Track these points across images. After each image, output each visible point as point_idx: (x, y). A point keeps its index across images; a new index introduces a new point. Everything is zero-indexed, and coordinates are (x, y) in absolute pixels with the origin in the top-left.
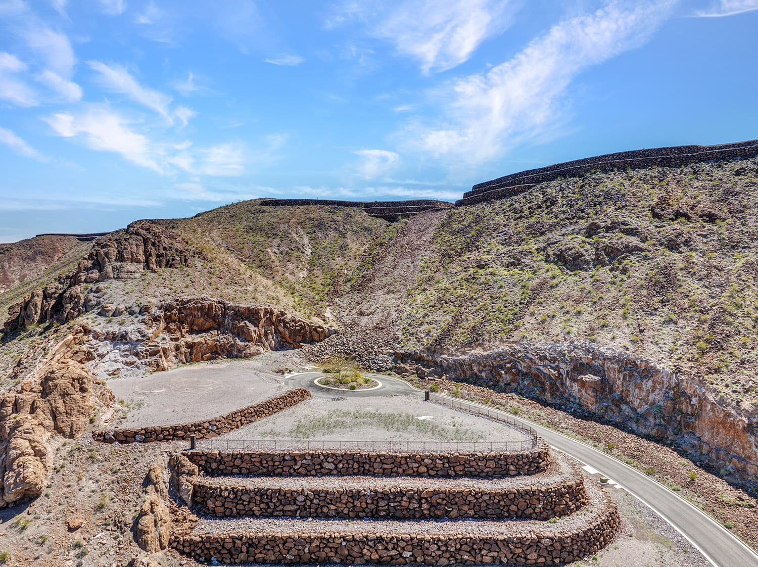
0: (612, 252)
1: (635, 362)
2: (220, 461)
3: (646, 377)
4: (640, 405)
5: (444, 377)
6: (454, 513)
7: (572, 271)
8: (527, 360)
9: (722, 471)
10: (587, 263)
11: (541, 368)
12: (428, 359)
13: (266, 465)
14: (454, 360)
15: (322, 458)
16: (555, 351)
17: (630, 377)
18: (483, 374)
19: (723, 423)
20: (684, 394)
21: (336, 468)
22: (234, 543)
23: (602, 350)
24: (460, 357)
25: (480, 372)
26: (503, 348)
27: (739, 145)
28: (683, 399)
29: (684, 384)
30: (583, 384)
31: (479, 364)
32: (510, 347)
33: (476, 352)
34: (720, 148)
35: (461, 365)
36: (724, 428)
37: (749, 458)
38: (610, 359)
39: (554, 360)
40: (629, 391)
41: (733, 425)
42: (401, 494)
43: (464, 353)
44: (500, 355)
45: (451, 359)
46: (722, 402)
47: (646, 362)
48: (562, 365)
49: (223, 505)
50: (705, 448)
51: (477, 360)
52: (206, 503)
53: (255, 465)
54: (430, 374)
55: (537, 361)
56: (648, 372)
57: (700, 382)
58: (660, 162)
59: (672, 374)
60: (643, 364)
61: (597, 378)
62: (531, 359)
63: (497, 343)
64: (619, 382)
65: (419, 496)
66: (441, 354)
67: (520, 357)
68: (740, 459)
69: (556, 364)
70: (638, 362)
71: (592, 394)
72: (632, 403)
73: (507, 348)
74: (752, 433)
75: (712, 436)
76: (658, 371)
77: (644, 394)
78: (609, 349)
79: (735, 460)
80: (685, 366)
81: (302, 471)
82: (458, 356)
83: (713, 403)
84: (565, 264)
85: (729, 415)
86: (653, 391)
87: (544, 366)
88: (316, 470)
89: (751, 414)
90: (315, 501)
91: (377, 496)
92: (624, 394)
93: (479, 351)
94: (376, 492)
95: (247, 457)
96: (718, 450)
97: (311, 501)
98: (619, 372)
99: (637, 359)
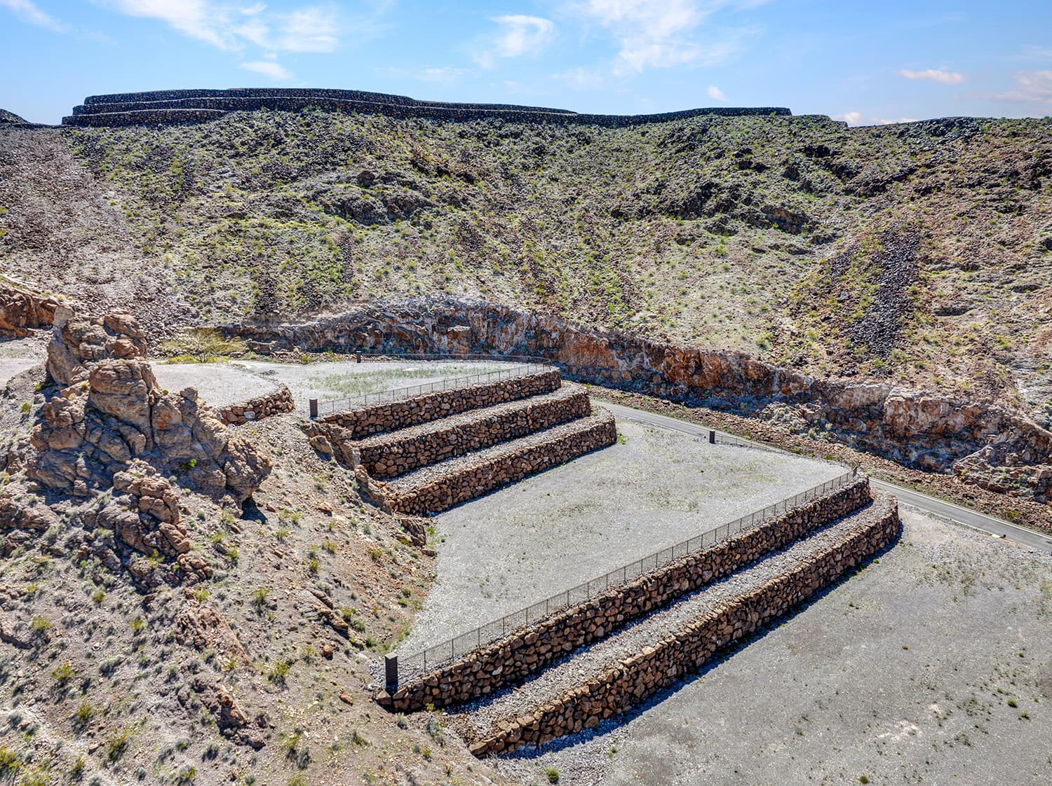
0: (405, 205)
1: (495, 310)
2: (356, 422)
3: (508, 322)
4: (506, 348)
5: (296, 349)
6: (546, 424)
7: (369, 225)
8: (387, 320)
9: (597, 381)
10: (381, 216)
11: (404, 326)
12: (260, 330)
13: (398, 417)
14: (301, 328)
15: (439, 399)
16: (415, 307)
17: (494, 323)
18: (342, 341)
19: (588, 347)
20: (543, 331)
21: (451, 406)
22: (440, 488)
23: (462, 300)
24: (307, 324)
25: (338, 338)
26: (354, 309)
27: (448, 105)
28: (544, 335)
29: (544, 322)
30: (455, 335)
31: (334, 330)
32: (363, 307)
33: (323, 315)
34: (432, 105)
35: (312, 333)
36: (588, 350)
37: (613, 367)
38: (473, 309)
39: (417, 316)
40: (494, 337)
41: (596, 346)
42: (516, 414)
43: (309, 318)
44: (355, 317)
45: (297, 327)
46: (583, 330)
47: (507, 308)
48: (428, 320)
49: (395, 464)
50: (574, 370)
51: (330, 325)
52: (375, 468)
53: (387, 420)
54: (275, 349)
55: (399, 319)
56: (511, 317)
57: (559, 318)
58: (382, 110)
59: (531, 316)
60: (504, 310)
61: (468, 328)
62: (392, 318)
63: (345, 303)
64: (484, 330)
65: (525, 414)
66: (280, 323)
67: (378, 316)
68: (607, 370)
69: (421, 319)
70: (499, 309)
71: (466, 343)
72: (498, 347)
73: (359, 308)
74: (613, 349)
75: (578, 359)
76: (519, 315)
77: (509, 337)
78: (468, 299)
79: (603, 371)
80: (539, 308)
81: (427, 416)
82: (304, 323)
83: (576, 333)
84: (353, 216)
85: (592, 339)
86: (516, 333)
87: (408, 323)
88: (437, 413)
89: (609, 335)
90: (465, 437)
91: (504, 420)
92: (489, 341)
93: (326, 315)
94: (501, 417)
95: (380, 412)
96: (586, 368)
97: (462, 437)
98: (484, 320)
99: (497, 306)
